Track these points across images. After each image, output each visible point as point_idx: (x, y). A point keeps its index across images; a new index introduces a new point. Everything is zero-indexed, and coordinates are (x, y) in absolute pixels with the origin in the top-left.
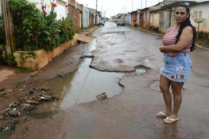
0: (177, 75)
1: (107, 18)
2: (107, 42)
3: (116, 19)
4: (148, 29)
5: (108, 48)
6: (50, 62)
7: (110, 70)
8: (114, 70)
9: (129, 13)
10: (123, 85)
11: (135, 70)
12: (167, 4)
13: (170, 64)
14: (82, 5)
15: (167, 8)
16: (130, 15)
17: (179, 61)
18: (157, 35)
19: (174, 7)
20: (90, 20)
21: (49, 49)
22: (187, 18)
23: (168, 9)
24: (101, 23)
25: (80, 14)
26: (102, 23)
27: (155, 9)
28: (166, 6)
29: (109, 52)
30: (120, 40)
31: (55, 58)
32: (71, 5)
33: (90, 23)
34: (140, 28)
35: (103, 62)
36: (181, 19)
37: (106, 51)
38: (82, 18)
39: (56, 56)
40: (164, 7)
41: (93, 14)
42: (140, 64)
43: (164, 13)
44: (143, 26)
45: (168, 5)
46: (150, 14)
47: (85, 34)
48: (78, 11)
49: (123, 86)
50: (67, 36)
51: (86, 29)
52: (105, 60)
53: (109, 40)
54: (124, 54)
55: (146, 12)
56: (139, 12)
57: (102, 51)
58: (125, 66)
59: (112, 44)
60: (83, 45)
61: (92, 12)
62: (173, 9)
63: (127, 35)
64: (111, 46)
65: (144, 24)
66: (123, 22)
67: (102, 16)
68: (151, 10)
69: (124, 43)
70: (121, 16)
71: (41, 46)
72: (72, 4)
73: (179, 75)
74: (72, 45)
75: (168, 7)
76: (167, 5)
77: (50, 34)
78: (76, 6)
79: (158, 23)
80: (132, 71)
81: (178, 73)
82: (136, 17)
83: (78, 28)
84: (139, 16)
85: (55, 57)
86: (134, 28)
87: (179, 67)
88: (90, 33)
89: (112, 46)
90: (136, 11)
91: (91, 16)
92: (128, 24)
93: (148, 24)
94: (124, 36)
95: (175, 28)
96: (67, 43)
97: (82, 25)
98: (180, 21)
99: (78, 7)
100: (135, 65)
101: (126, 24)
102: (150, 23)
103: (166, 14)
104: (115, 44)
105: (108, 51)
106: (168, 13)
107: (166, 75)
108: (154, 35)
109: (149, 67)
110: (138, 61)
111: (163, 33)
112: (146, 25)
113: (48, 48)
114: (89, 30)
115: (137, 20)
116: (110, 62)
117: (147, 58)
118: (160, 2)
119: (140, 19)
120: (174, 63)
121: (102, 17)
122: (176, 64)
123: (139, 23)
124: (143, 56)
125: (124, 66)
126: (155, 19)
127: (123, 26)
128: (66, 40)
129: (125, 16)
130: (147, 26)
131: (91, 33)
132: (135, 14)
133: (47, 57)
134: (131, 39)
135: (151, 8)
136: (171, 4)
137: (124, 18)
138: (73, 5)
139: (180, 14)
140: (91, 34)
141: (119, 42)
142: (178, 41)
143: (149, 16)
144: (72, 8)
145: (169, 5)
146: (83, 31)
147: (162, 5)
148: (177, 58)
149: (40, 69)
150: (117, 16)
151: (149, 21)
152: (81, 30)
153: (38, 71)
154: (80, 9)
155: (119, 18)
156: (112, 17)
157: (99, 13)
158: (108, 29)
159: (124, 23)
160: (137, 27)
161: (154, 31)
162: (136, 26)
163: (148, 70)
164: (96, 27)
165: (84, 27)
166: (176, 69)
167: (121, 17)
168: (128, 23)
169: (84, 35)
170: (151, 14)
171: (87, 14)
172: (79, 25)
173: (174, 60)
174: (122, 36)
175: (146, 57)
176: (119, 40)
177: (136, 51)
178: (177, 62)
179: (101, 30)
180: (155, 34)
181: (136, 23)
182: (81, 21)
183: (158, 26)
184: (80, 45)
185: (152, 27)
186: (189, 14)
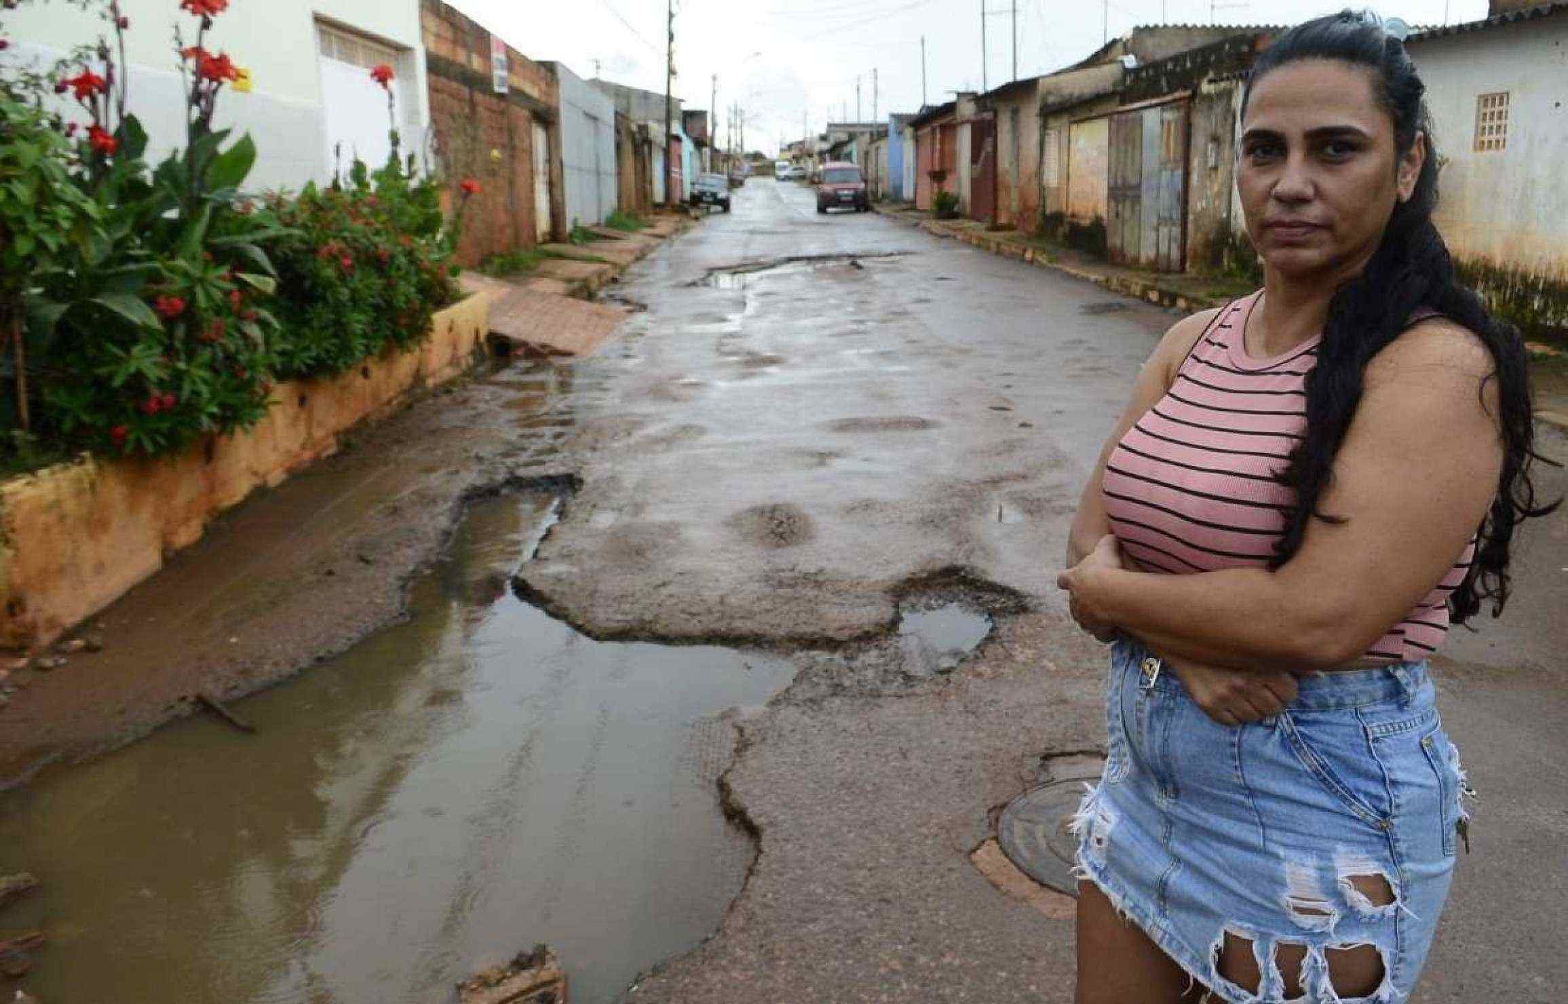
0: (1290, 959)
1: (757, 156)
2: (721, 345)
3: (816, 158)
4: (1030, 237)
5: (714, 394)
6: (173, 559)
7: (680, 624)
8: (709, 623)
9: (898, 118)
10: (751, 813)
11: (895, 622)
12: (1159, 55)
13: (1200, 794)
14: (549, 69)
15: (1163, 82)
16: (909, 131)
17: (1325, 779)
18: (1093, 277)
19: (1211, 75)
20: (619, 174)
21: (149, 447)
22: (1399, 206)
23: (1171, 91)
24: (703, 193)
25: (539, 136)
26: (714, 195)
27: (1077, 92)
28: (1157, 66)
29: (707, 439)
30: (820, 321)
31: (236, 509)
32: (451, 63)
33: (619, 198)
34: (977, 228)
35: (635, 540)
36: (1327, 226)
37: (686, 429)
38: (556, 164)
39: (260, 492)
40: (1137, 78)
41: (643, 128)
42: (943, 561)
43: (1141, 118)
44: (995, 208)
45: (1171, 59)
46: (1044, 127)
47: (570, 281)
48: (521, 113)
49: (753, 831)
50: (358, 321)
51: (588, 235)
52: (657, 515)
53: (735, 322)
54: (823, 457)
55: (1015, 112)
56: (967, 110)
57: (653, 430)
58: (815, 580)
59: (755, 362)
60: (527, 371)
61: (637, 116)
62: (1206, 88)
63: (877, 277)
64: (744, 376)
65: (1002, 195)
66: (862, 186)
67: (721, 144)
68: (1051, 99)
69: (850, 346)
70: (852, 137)
71: (68, 425)
72: (461, 56)
73: (1314, 954)
74: (430, 382)
75: (1170, 75)
76: (1164, 62)
77: (154, 322)
78: (499, 73)
79: (1103, 191)
80: (866, 638)
81: (1310, 933)
82: (947, 147)
83: (524, 234)
84: (964, 138)
85: (238, 498)
86: (936, 225)
87: (1324, 854)
88: (612, 273)
89: (746, 383)
90: (949, 108)
91: (628, 147)
92: (895, 198)
93: (1034, 200)
94: (855, 287)
95: (1255, 341)
96: (377, 372)
97: (556, 214)
98: (1310, 255)
99: (517, 82)
100: (903, 567)
101: (884, 196)
102: (1042, 189)
103: (1158, 129)
104: (772, 361)
105: (702, 431)
106: (1169, 115)
107: (1152, 909)
108: (1075, 278)
109: (1016, 585)
110: (930, 522)
111: (1136, 260)
112: (1015, 206)
113: (139, 445)
114: (605, 245)
115: (952, 170)
116: (700, 535)
117: (1008, 487)
118: (1115, 42)
119: (975, 159)
120: (1251, 792)
121: (715, 151)
122: (1283, 809)
123: (966, 192)
124: (974, 472)
125: (806, 577)
126: (1076, 158)
127: (858, 211)
128: (345, 349)
129: (872, 141)
130: (1025, 208)
131: (623, 269)
132: (943, 128)
133: (145, 514)
134: (904, 314)
135: (1054, 79)
136: (1193, 54)
137: (867, 153)
138: (476, 63)
139: (1296, 156)
140: (614, 280)
141: (805, 340)
142: (1314, 525)
143: (1035, 138)
144: (466, 91)
145: (1178, 59)
146: (560, 256)
147: (1130, 61)
148: (1289, 743)
149: (45, 638)
150: (823, 138)
151: (1039, 174)
152: (551, 247)
153: (22, 662)
154: (534, 92)
155: (837, 158)
156: (790, 147)
157: (694, 124)
158: (752, 232)
159: (865, 193)
160: (955, 216)
161: (1072, 252)
162: (946, 209)
163: (1005, 625)
164: (665, 224)
165: (569, 227)
166: (1278, 882)
167: (847, 149)
168: (898, 189)
169: (561, 287)
170: (1052, 123)
171: (597, 132)
172: (532, 209)
173: (1254, 754)
174: (839, 289)
175: (995, 482)
176: (807, 322)
177: (922, 424)
178: (1292, 790)
179: (699, 242)
180: (1082, 273)
181: (950, 187)
182: (551, 185)
183: (1102, 210)
184: (506, 375)
185: (1058, 218)
186: (1417, 151)
